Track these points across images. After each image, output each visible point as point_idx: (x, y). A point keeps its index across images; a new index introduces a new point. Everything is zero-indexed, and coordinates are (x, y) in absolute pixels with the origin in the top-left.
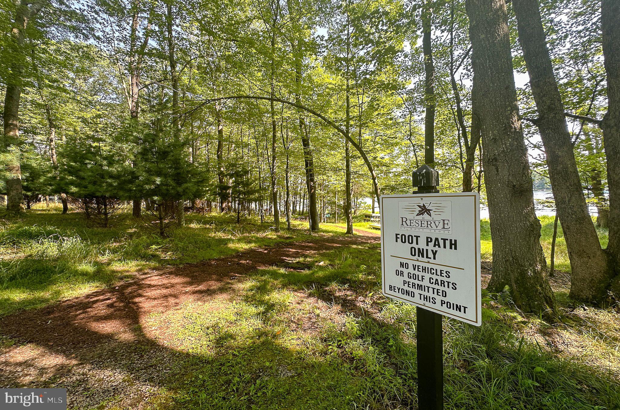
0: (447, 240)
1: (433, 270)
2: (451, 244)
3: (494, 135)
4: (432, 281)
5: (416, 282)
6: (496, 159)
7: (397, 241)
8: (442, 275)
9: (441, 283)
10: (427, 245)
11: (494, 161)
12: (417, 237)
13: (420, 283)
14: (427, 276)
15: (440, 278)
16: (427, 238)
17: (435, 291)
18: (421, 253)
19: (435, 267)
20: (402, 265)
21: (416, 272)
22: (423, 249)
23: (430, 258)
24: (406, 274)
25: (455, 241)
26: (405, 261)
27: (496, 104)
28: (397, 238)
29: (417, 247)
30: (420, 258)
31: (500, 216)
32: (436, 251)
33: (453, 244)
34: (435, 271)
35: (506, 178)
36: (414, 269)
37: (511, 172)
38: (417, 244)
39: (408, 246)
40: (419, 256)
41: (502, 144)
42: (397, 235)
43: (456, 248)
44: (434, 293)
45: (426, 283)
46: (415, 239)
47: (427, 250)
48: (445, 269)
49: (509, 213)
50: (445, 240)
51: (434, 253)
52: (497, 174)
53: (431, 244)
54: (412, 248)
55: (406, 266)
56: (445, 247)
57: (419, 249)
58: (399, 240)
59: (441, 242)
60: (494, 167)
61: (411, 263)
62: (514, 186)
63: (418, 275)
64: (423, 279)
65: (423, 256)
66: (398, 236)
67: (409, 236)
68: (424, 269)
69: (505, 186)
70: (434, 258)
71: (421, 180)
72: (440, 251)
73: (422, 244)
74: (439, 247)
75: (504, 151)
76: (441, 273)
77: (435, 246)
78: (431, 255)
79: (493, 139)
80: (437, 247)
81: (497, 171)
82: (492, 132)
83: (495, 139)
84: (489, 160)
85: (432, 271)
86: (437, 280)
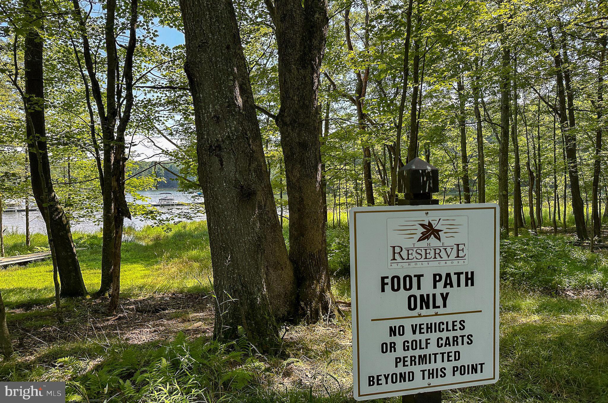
0: (462, 273)
1: (443, 324)
2: (467, 279)
3: (216, 111)
4: (440, 342)
5: (418, 352)
6: (219, 147)
7: (383, 290)
8: (455, 328)
9: (454, 341)
10: (435, 287)
11: (218, 149)
12: (419, 277)
13: (422, 352)
14: (434, 336)
15: (451, 334)
16: (435, 276)
17: (446, 356)
18: (425, 302)
19: (444, 319)
20: (393, 332)
21: (418, 337)
22: (428, 296)
23: (439, 307)
24: (399, 347)
25: (472, 273)
26: (397, 323)
27: (216, 66)
28: (383, 284)
29: (418, 294)
30: (424, 311)
31: (226, 229)
32: (447, 294)
33: (469, 279)
34: (445, 326)
35: (232, 174)
36: (414, 332)
37: (238, 168)
38: (419, 288)
39: (403, 294)
40: (422, 308)
41: (227, 127)
42: (383, 279)
43: (472, 284)
44: (443, 361)
45: (433, 348)
46: (415, 280)
47: (434, 295)
48: (458, 318)
49: (236, 224)
50: (458, 274)
51: (445, 298)
52: (222, 169)
53: (440, 285)
54: (409, 298)
55: (401, 330)
56: (459, 285)
57: (422, 296)
58: (388, 288)
59: (454, 278)
60: (217, 159)
61: (408, 324)
62: (242, 187)
63: (420, 341)
64: (427, 344)
65: (428, 307)
66: (386, 281)
67: (405, 278)
68: (429, 328)
69: (231, 187)
70: (445, 306)
71: (425, 183)
72: (453, 292)
73: (427, 288)
74: (452, 286)
75: (229, 137)
76: (454, 326)
77: (445, 287)
78: (439, 301)
79: (215, 116)
80: (448, 286)
81: (222, 165)
82: (213, 107)
83: (218, 118)
84: (211, 146)
85: (442, 327)
86: (448, 338)
